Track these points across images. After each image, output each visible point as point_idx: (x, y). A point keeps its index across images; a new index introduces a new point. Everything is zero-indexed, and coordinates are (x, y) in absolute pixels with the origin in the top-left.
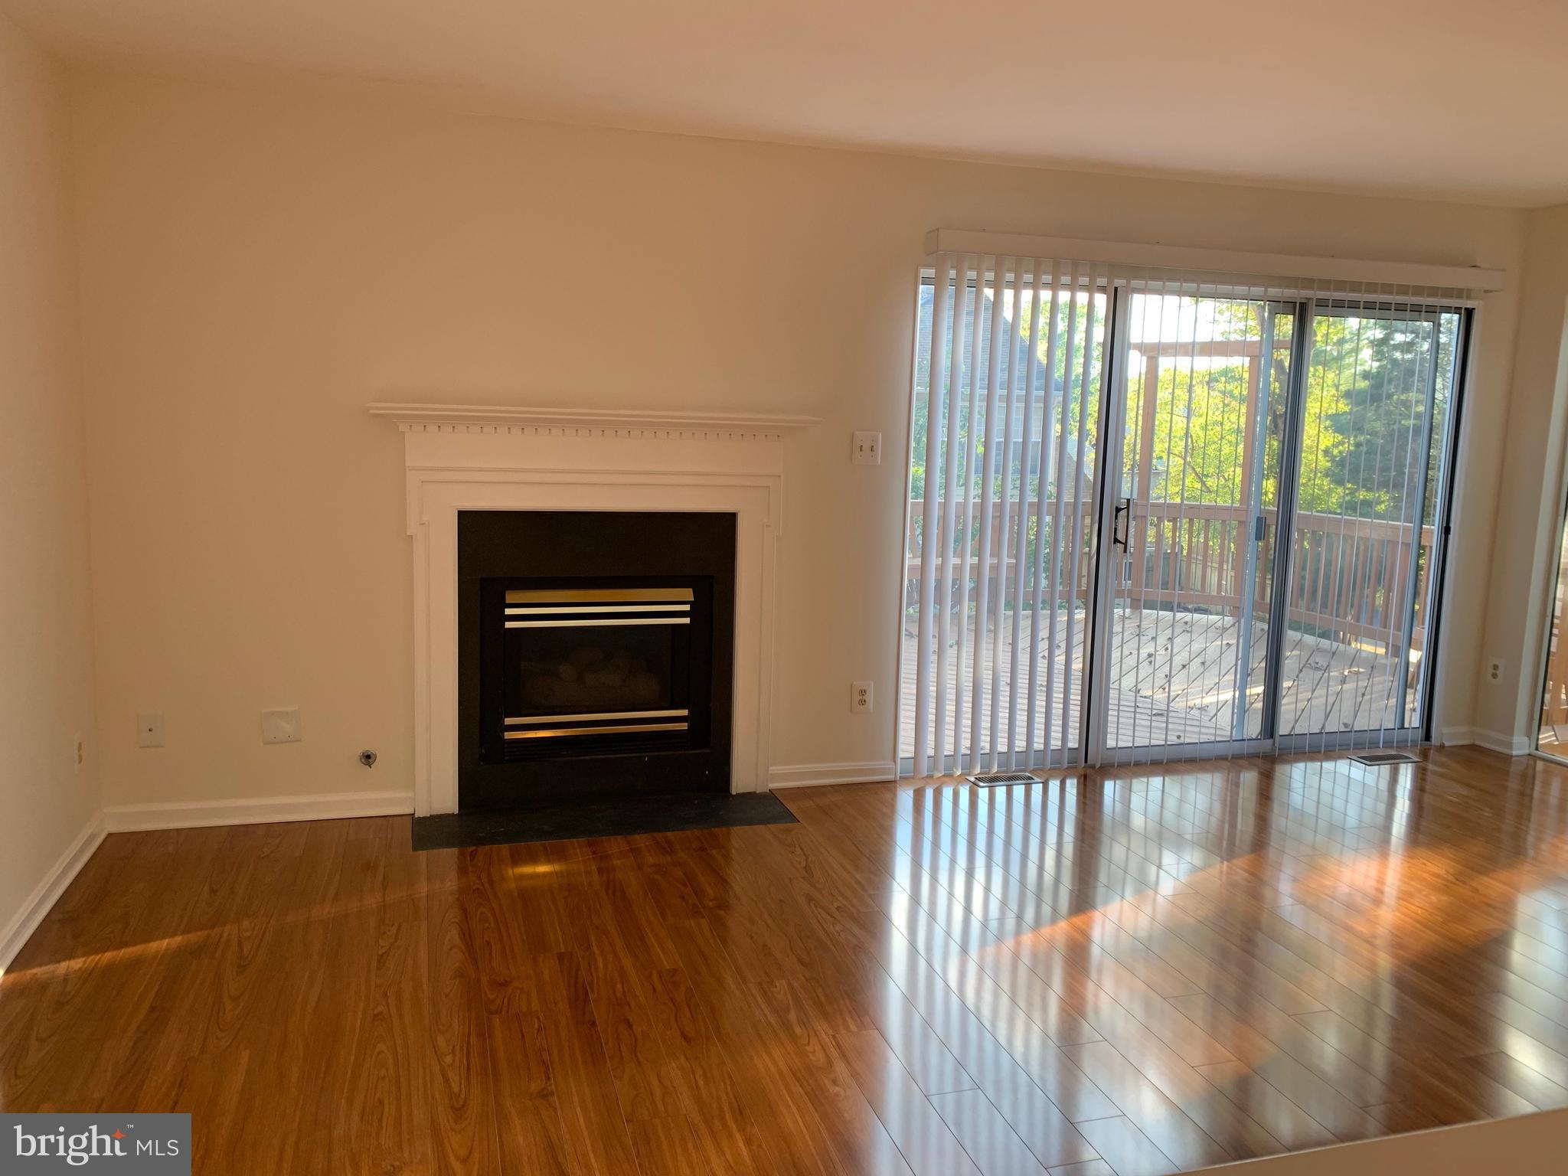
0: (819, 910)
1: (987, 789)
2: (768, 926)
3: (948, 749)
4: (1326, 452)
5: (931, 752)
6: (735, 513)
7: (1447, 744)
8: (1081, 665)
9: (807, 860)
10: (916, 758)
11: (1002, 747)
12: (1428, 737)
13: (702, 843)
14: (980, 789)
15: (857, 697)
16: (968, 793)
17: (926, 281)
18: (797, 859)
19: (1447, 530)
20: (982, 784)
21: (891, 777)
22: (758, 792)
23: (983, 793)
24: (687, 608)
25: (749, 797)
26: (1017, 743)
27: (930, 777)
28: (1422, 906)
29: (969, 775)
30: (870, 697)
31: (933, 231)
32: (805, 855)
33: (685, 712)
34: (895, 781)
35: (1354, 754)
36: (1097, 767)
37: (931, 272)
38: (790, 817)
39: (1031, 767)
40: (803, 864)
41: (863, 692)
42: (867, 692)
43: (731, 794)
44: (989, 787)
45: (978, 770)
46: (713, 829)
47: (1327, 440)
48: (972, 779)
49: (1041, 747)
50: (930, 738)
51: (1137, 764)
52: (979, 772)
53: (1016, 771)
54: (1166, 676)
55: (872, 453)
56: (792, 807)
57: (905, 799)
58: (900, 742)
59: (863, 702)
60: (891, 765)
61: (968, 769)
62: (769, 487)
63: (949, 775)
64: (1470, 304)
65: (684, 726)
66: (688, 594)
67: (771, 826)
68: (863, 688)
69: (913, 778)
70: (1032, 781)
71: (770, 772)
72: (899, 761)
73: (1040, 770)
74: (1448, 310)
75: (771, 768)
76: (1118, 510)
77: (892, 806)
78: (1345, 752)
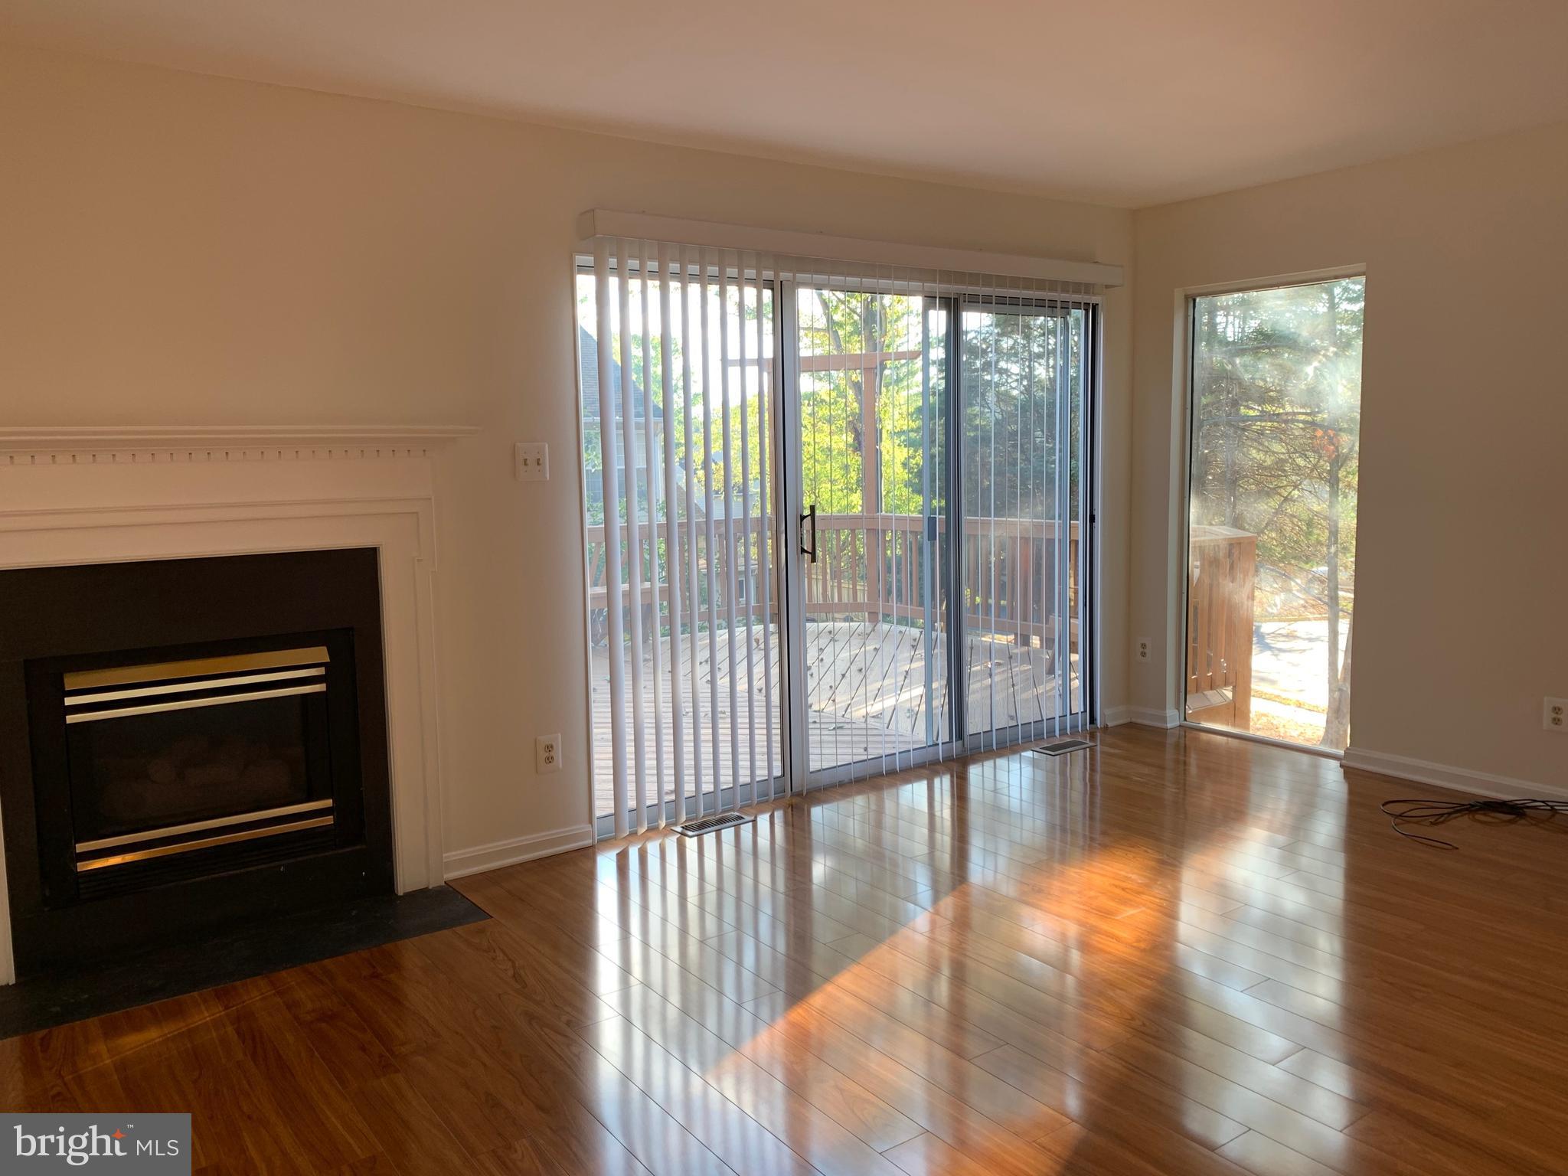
0: (545, 1029)
1: (696, 838)
2: (485, 1065)
3: (651, 798)
4: (905, 465)
5: (632, 803)
6: (375, 548)
7: (1110, 724)
8: (747, 685)
9: (514, 967)
10: (616, 815)
11: (707, 787)
12: (1093, 720)
13: (374, 967)
14: (687, 839)
15: (543, 755)
16: (675, 844)
17: (584, 269)
18: (500, 967)
19: (1092, 518)
20: (690, 833)
21: (588, 842)
22: (430, 887)
23: (691, 843)
24: (321, 671)
25: (422, 895)
26: (722, 779)
27: (633, 834)
28: (1164, 897)
29: (675, 824)
30: (558, 754)
31: (587, 211)
32: (510, 960)
33: (328, 803)
34: (593, 846)
35: (1037, 746)
36: (805, 794)
37: (589, 260)
38: (477, 913)
39: (739, 804)
40: (510, 973)
41: (549, 748)
42: (555, 747)
43: (396, 895)
44: (698, 835)
45: (684, 818)
46: (384, 946)
47: (902, 454)
48: (679, 829)
49: (748, 780)
50: (630, 789)
51: (841, 784)
52: (685, 819)
53: (724, 811)
54: (831, 687)
55: (539, 467)
56: (477, 899)
57: (606, 866)
58: (596, 797)
59: (550, 760)
60: (588, 827)
61: (673, 820)
62: (417, 513)
63: (653, 829)
64: (1093, 300)
65: (329, 820)
66: (321, 654)
67: (459, 929)
68: (548, 743)
69: (615, 838)
70: (742, 821)
71: (445, 861)
72: (595, 821)
73: (748, 806)
74: (1077, 305)
75: (444, 855)
76: (803, 518)
77: (591, 875)
78: (1026, 745)
